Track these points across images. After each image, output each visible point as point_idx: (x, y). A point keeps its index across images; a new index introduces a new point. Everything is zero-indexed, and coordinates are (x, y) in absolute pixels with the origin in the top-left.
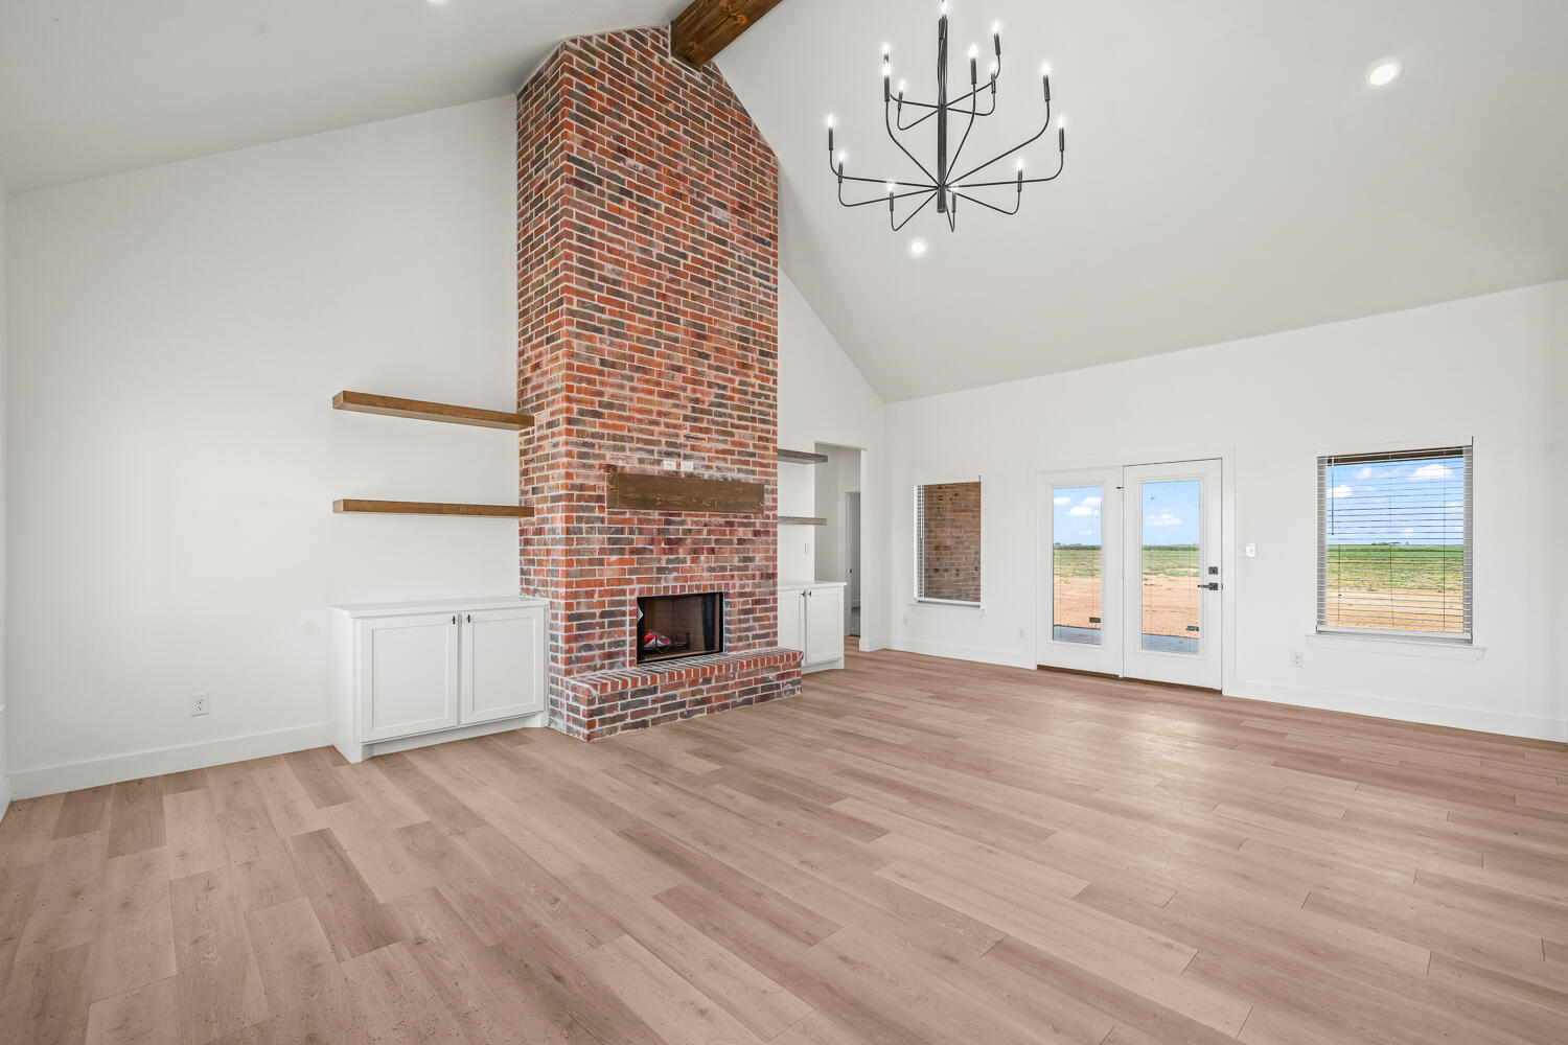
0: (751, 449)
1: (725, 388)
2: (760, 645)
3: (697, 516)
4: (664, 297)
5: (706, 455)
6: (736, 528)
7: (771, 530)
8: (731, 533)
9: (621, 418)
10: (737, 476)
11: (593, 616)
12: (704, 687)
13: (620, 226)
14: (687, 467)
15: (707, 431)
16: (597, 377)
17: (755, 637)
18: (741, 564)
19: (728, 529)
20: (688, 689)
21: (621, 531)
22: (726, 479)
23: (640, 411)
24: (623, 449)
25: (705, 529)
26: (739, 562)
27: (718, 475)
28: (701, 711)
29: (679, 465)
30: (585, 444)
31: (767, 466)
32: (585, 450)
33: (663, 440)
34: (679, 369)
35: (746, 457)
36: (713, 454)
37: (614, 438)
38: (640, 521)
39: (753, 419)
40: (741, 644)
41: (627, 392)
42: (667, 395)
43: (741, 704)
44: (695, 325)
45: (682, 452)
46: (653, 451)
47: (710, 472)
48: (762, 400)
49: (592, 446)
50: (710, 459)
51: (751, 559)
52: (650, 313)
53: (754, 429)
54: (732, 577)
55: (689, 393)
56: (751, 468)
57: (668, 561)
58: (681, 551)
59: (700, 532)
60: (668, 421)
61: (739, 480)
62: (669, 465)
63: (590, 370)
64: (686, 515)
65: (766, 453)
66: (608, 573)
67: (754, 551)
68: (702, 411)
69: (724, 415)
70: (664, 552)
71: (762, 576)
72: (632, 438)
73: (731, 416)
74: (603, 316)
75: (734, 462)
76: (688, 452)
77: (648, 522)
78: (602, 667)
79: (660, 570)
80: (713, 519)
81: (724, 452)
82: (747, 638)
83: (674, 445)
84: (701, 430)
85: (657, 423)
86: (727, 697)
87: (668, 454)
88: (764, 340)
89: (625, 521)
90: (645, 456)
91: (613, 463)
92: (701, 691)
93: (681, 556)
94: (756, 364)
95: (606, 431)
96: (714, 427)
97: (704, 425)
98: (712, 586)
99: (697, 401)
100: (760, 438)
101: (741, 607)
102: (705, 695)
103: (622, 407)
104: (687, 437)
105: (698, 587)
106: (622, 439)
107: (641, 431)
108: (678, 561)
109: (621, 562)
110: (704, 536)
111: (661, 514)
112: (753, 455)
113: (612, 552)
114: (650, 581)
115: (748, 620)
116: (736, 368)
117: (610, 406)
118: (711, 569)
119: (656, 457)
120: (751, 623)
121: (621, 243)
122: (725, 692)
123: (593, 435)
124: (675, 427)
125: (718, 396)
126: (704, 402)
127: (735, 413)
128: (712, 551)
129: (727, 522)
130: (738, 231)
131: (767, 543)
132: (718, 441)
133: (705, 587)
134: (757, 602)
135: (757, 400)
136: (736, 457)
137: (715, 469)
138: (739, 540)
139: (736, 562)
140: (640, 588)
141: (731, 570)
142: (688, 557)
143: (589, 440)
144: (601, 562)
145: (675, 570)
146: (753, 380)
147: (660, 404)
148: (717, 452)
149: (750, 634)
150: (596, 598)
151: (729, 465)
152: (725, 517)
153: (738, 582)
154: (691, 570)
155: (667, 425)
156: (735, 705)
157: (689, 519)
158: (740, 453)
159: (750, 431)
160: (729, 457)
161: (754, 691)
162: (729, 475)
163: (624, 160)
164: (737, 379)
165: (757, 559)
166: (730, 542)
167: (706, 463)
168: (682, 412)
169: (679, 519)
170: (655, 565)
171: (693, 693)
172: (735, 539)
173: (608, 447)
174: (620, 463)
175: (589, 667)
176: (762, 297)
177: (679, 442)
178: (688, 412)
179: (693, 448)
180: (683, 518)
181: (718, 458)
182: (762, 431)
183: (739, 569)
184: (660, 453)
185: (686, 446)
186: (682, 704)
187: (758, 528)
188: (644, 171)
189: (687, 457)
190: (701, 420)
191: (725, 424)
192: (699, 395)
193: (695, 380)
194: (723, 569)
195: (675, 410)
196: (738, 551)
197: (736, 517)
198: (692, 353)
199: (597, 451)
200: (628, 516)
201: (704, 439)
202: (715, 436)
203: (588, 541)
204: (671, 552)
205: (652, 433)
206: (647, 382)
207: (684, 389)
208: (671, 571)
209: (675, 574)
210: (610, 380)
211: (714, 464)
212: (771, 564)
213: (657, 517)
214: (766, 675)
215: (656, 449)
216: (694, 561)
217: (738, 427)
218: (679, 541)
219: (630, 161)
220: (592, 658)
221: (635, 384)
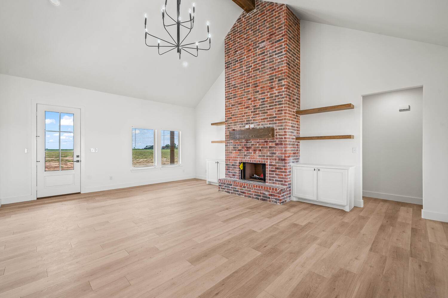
0: (275, 116)
1: (264, 98)
2: (278, 184)
3: (255, 140)
4: (246, 81)
5: (258, 121)
6: (269, 143)
7: (283, 143)
8: (267, 145)
9: (236, 117)
10: (269, 126)
11: (230, 165)
12: (244, 189)
13: (236, 71)
14: (252, 126)
15: (258, 114)
16: (231, 109)
17: (276, 180)
18: (270, 155)
19: (265, 143)
20: (239, 188)
21: (236, 145)
22: (264, 128)
23: (240, 114)
24: (236, 125)
25: (258, 144)
26: (270, 154)
27: (262, 127)
28: (243, 195)
29: (250, 126)
30: (229, 126)
31: (282, 120)
32: (229, 127)
33: (246, 120)
34: (250, 99)
35: (272, 118)
36: (260, 121)
37: (234, 123)
38: (240, 142)
39: (276, 105)
40: (270, 181)
41: (237, 111)
42: (247, 108)
43: (255, 198)
44: (254, 84)
45: (251, 122)
46: (243, 124)
47: (259, 126)
48: (280, 97)
49: (230, 126)
50: (259, 122)
51: (275, 153)
52: (242, 88)
53: (276, 108)
54: (267, 159)
55: (253, 105)
56: (275, 122)
57: (247, 153)
58: (250, 150)
59: (256, 145)
60: (247, 114)
61: (270, 127)
62: (247, 127)
63: (230, 108)
64: (252, 140)
65: (281, 115)
66: (233, 155)
67: (276, 151)
68: (257, 109)
69: (264, 107)
70: (246, 150)
71: (279, 160)
72: (238, 122)
73: (266, 107)
74: (232, 95)
75: (267, 121)
76: (252, 122)
77: (242, 142)
78: (232, 177)
79: (245, 155)
80: (260, 141)
81: (264, 119)
82: (273, 180)
83: (249, 121)
84: (256, 114)
85: (244, 116)
86: (251, 194)
87: (247, 124)
88: (280, 75)
89: (236, 143)
90: (241, 125)
91: (234, 129)
92: (243, 190)
93: (251, 152)
94: (277, 85)
95: (232, 122)
96: (260, 112)
97: (258, 112)
98: (259, 161)
99: (255, 106)
100: (278, 111)
101: (270, 169)
102: (244, 191)
103: (236, 115)
104: (252, 117)
105: (255, 161)
106: (236, 122)
107: (240, 119)
108: (250, 153)
109: (236, 153)
110: (258, 146)
111: (245, 140)
112: (276, 117)
113: (234, 150)
114: (242, 158)
115: (273, 174)
116: (268, 90)
117: (234, 115)
118: (260, 156)
119: (244, 125)
120: (274, 175)
121: (236, 74)
122: (250, 192)
123: (230, 123)
124: (249, 116)
125: (262, 102)
126: (257, 106)
127: (268, 105)
128: (260, 150)
129: (265, 141)
130: (269, 45)
131: (281, 148)
132: (262, 116)
133: (257, 161)
134: (277, 168)
135: (277, 98)
136: (269, 120)
137: (261, 125)
138: (269, 147)
139: (268, 154)
140: (240, 160)
141: (267, 157)
142: (253, 152)
143: (229, 125)
144: (232, 153)
145: (249, 155)
146: (275, 92)
147: (245, 111)
148: (261, 119)
149: (274, 179)
150: (231, 161)
151: (266, 123)
152: (264, 139)
153: (269, 161)
154: (253, 156)
155: (247, 116)
156: (253, 198)
157: (253, 141)
158: (270, 118)
159: (274, 110)
160: (266, 120)
161: (260, 196)
162: (266, 126)
163: (236, 54)
164: (269, 94)
165: (277, 153)
166: (266, 148)
167: (258, 124)
168: (250, 111)
169: (250, 141)
170: (244, 154)
171: (241, 189)
172: (268, 146)
173: (233, 125)
174: (236, 129)
175: (230, 177)
176: (279, 60)
177: (250, 119)
178: (253, 110)
179: (254, 120)
180: (251, 141)
181: (262, 121)
182: (279, 108)
183: (270, 156)
184: (245, 124)
185: (252, 120)
186: (238, 191)
187: (277, 142)
188: (241, 52)
189: (252, 123)
190: (256, 111)
191: (265, 110)
192: (256, 104)
193: (255, 100)
194: (264, 156)
195: (249, 111)
196: (269, 151)
197: (268, 139)
198: (253, 93)
199: (231, 127)
200: (237, 141)
201: (257, 117)
202: (261, 115)
203: (229, 148)
204: (248, 150)
205: (243, 119)
206: (242, 106)
207: (251, 104)
208: (248, 156)
209: (249, 157)
210: (233, 109)
211: (260, 124)
212: (283, 155)
213: (244, 141)
214: (264, 192)
215: (244, 123)
216: (254, 153)
217: (269, 109)
218: (250, 148)
219: (237, 53)
220: (230, 175)
221: (239, 108)
